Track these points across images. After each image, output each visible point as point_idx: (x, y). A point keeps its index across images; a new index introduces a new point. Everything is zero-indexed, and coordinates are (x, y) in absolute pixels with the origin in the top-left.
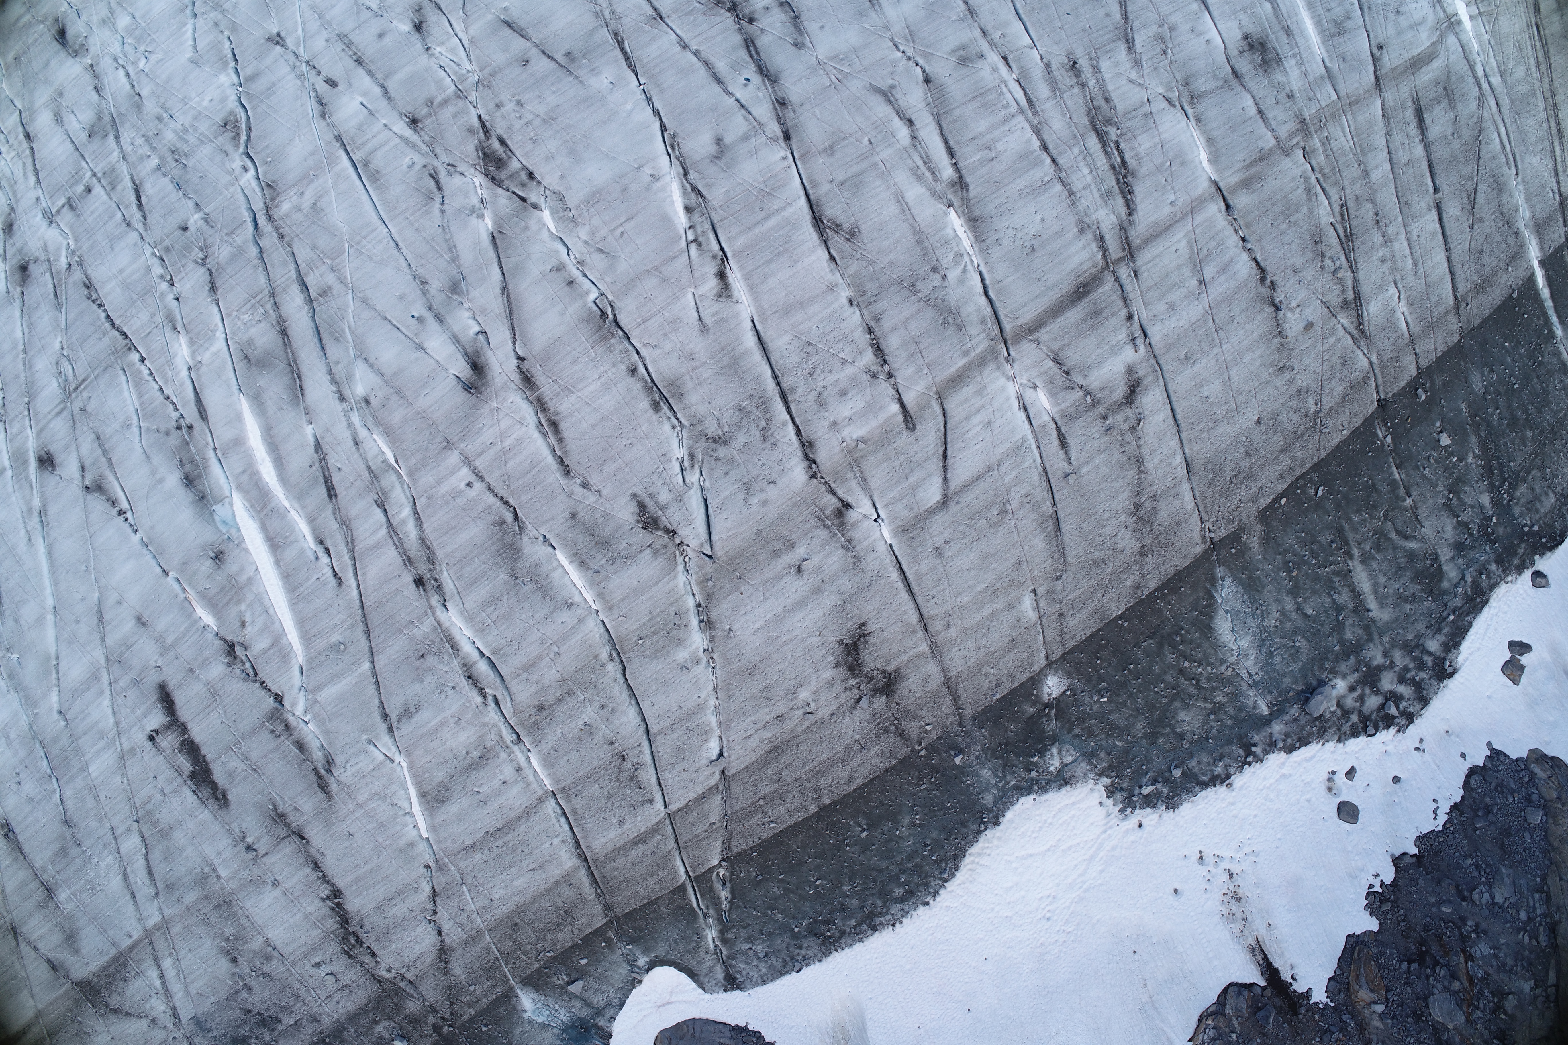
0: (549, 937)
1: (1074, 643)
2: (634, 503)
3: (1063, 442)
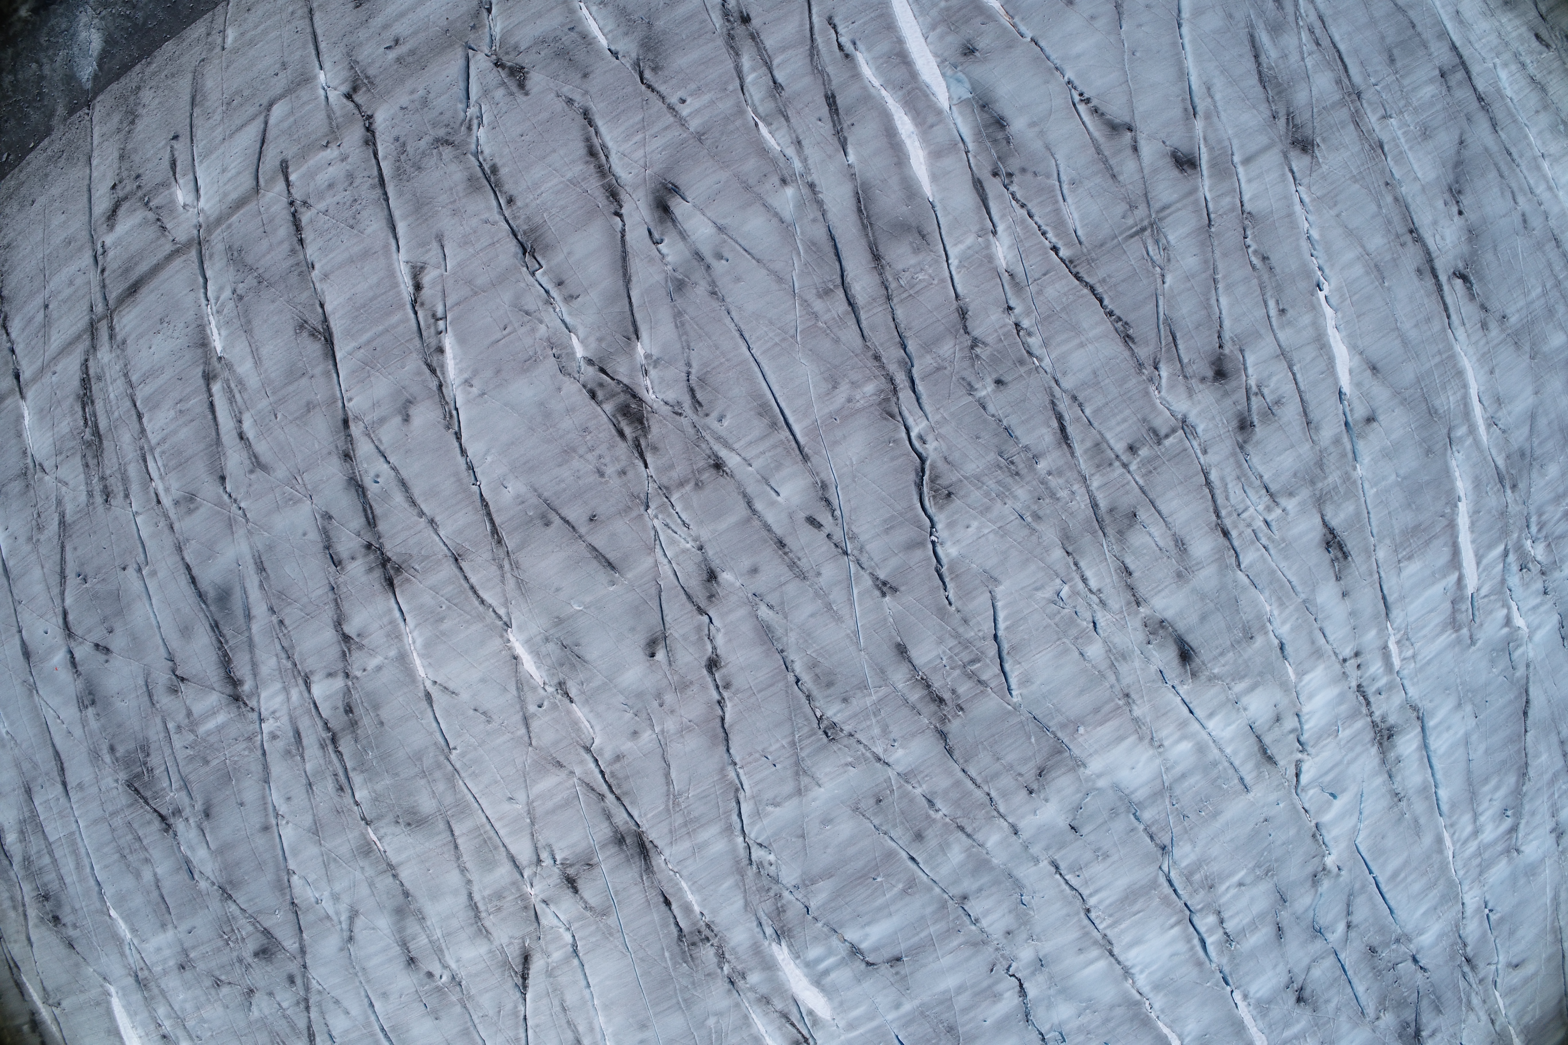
1: (205, 17)
2: (527, 88)
3: (173, 164)
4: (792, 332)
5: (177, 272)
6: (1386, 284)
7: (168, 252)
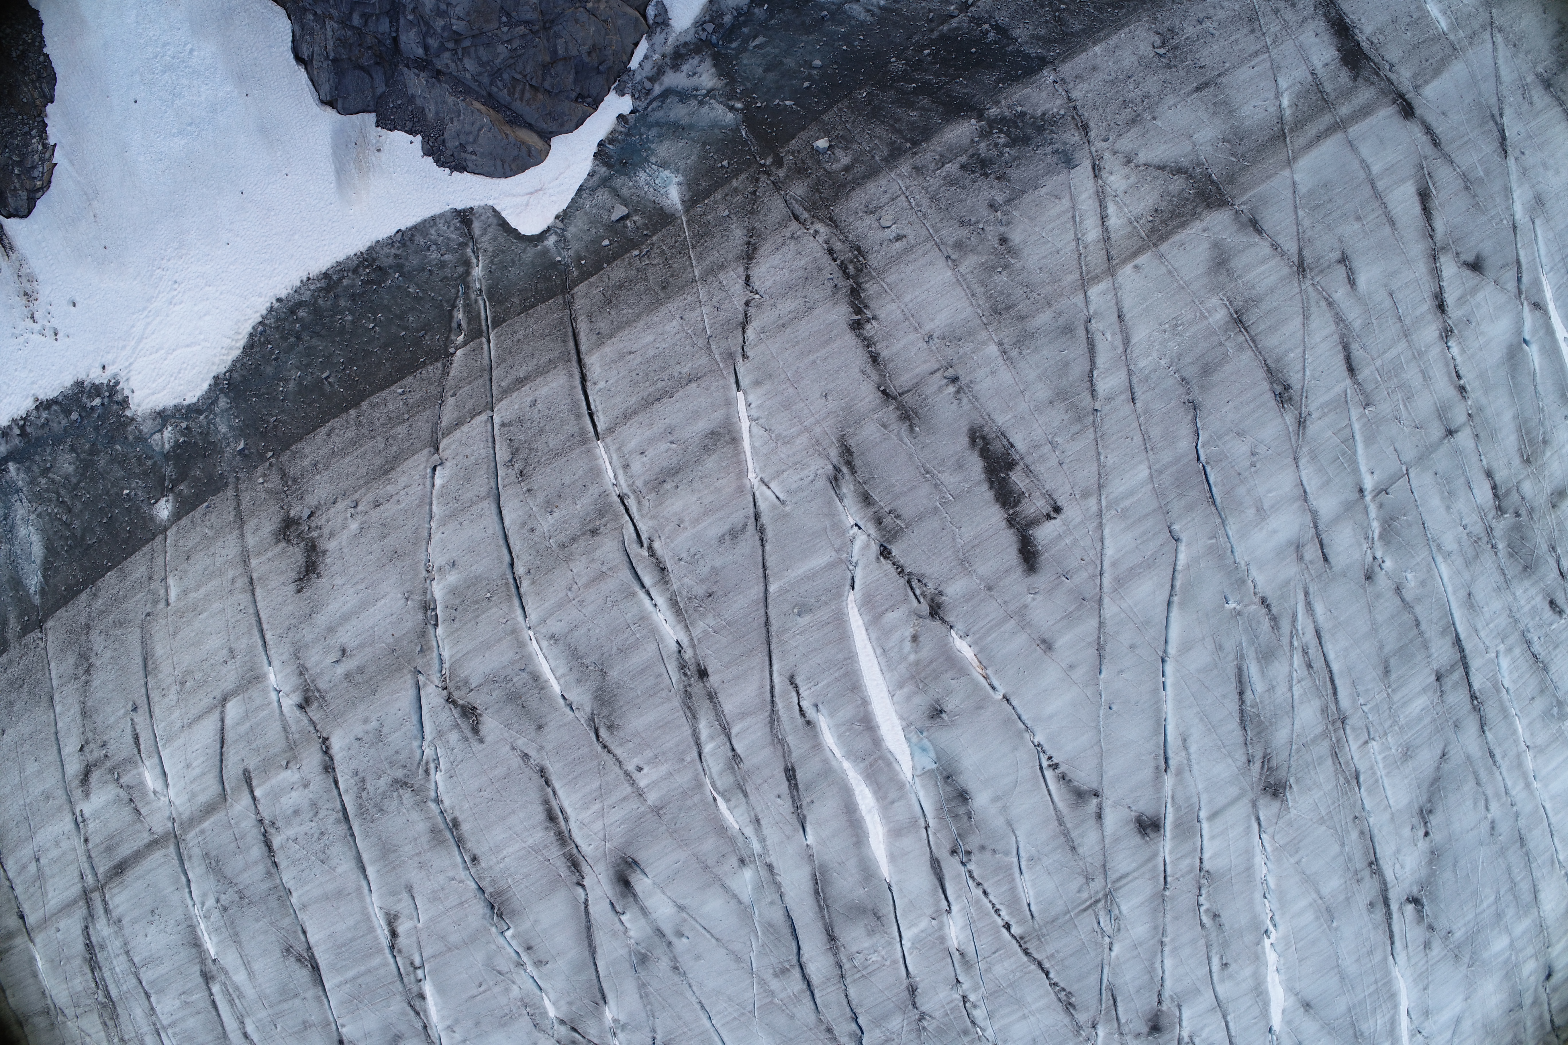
0: (634, 272)
1: (145, 549)
2: (482, 734)
3: (136, 738)
4: (750, 1007)
5: (159, 865)
6: (1335, 924)
7: (146, 841)
